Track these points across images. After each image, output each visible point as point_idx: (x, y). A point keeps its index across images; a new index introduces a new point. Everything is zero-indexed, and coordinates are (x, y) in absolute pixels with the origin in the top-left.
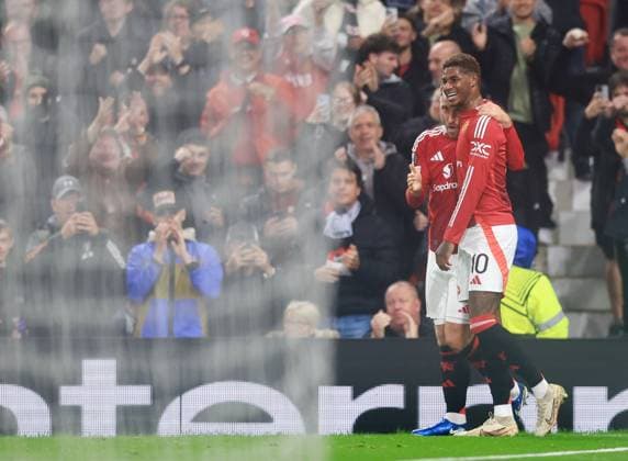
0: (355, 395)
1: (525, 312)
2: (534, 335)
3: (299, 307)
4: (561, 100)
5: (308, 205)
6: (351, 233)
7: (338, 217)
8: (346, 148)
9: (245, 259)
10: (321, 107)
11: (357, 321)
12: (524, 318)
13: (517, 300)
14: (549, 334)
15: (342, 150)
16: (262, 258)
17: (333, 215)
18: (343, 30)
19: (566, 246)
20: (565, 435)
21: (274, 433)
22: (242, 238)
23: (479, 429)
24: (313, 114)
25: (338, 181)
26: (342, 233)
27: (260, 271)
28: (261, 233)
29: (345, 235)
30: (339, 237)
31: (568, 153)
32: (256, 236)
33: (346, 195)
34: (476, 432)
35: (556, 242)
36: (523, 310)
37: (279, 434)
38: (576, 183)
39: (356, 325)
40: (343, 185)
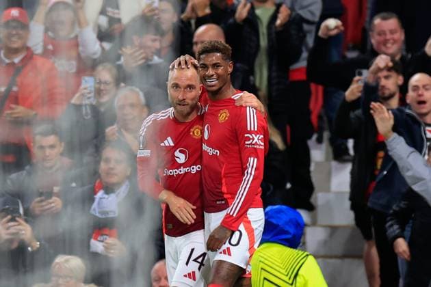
3: (67, 261)
4: (320, 88)
7: (106, 196)
10: (85, 89)
13: (286, 279)
16: (27, 232)
17: (100, 193)
19: (324, 226)
26: (107, 213)
29: (111, 215)
30: (105, 217)
31: (326, 135)
32: (21, 210)
35: (314, 223)
38: (334, 164)
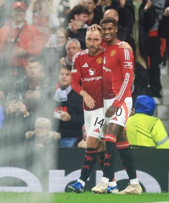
0: (66, 174)
1: (151, 137)
2: (155, 147)
5: (46, 86)
6: (67, 99)
7: (62, 91)
8: (65, 58)
9: (15, 108)
10: (52, 40)
11: (69, 140)
12: (151, 139)
13: (147, 130)
14: (162, 147)
15: (63, 59)
16: (23, 108)
17: (59, 90)
18: (61, 4)
19: (166, 105)
20: (165, 194)
21: (28, 191)
22: (14, 98)
23: (124, 190)
24: (48, 43)
25: (63, 74)
26: (62, 99)
27: (22, 114)
28: (24, 97)
29: (64, 100)
30: (61, 101)
32: (21, 97)
33: (66, 81)
34: (123, 192)
36: (150, 136)
37: (30, 192)
39: (68, 142)
40: (65, 76)
